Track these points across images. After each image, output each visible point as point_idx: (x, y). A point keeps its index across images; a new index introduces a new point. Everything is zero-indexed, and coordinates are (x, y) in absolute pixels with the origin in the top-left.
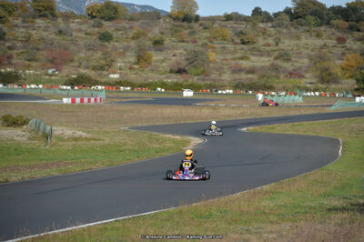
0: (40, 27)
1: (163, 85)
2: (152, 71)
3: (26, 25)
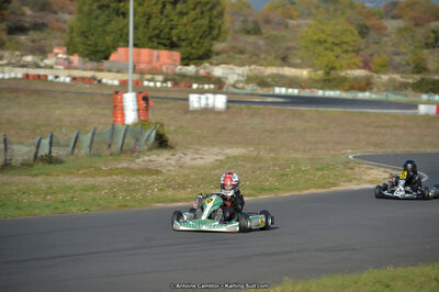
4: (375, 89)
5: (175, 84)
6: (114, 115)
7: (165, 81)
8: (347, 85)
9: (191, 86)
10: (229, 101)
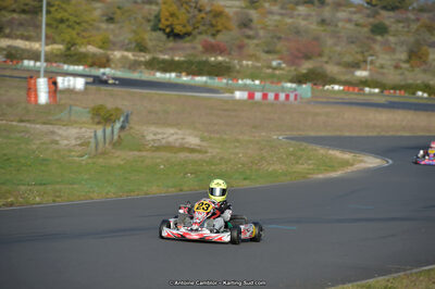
0: (299, 15)
1: (426, 88)
2: (425, 71)
3: (283, 12)
4: (113, 65)
6: (28, 95)
8: (90, 60)
10: (87, 83)
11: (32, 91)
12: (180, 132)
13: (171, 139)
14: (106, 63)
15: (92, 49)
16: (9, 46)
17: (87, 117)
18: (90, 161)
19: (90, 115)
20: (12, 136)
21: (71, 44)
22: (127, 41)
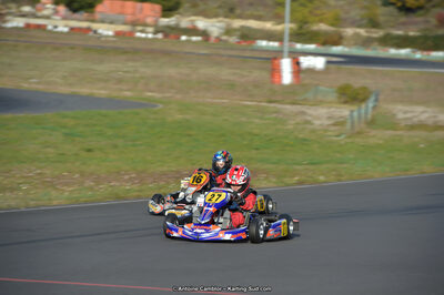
4: (345, 43)
5: (166, 36)
6: (273, 76)
7: (156, 33)
8: (322, 39)
9: (179, 38)
10: (328, 62)
11: (275, 71)
12: (429, 109)
13: (423, 117)
14: (338, 41)
15: (323, 27)
16: (243, 27)
17: (333, 97)
18: (349, 140)
19: (335, 95)
20: (267, 116)
21: (303, 23)
22: (358, 18)
